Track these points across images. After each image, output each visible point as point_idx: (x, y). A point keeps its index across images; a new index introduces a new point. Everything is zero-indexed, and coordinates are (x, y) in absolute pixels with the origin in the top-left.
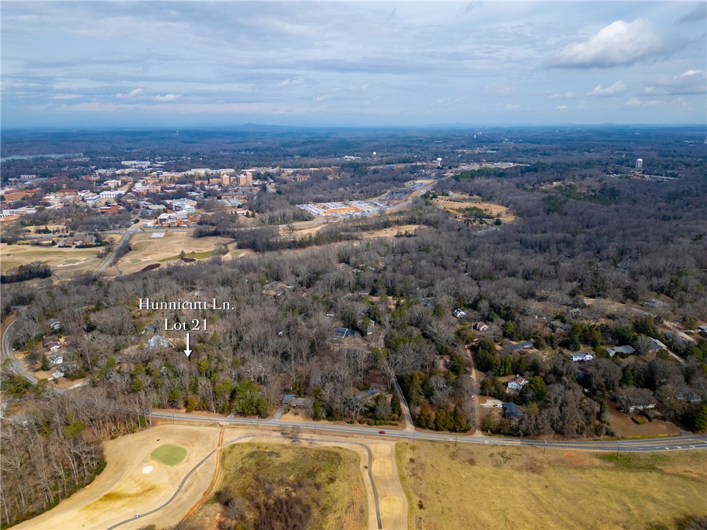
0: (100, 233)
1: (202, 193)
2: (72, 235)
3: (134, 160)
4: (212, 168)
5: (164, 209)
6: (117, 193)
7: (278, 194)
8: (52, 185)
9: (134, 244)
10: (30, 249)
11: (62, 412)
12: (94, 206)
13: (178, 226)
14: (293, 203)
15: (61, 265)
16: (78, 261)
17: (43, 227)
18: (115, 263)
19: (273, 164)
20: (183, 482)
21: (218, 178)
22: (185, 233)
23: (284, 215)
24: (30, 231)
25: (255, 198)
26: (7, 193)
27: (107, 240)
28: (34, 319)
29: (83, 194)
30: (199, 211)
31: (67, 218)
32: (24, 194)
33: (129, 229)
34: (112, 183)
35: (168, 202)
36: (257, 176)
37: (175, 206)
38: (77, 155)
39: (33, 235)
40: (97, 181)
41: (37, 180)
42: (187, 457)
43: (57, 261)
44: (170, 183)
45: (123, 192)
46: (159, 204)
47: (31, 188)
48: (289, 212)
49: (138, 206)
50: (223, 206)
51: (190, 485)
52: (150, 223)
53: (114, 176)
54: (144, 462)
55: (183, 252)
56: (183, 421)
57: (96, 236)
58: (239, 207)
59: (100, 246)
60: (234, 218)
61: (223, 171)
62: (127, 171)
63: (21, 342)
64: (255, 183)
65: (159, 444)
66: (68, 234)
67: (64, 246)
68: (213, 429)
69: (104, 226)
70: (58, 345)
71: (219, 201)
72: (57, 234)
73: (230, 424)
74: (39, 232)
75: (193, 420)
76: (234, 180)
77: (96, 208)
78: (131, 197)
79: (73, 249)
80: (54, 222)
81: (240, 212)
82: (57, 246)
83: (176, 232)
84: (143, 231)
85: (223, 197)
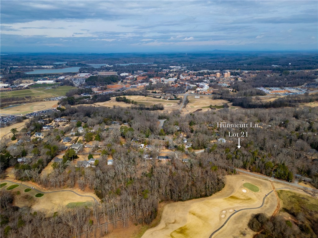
0: (176, 94)
1: (209, 80)
2: (165, 95)
3: (174, 65)
5: (196, 87)
6: (175, 79)
7: (244, 82)
8: (150, 75)
9: (189, 100)
10: (153, 99)
12: (167, 84)
13: (204, 94)
14: (253, 87)
17: (154, 91)
18: (185, 107)
19: (237, 68)
21: (214, 74)
22: (208, 97)
24: (150, 92)
25: (233, 83)
27: (179, 98)
30: (210, 88)
32: (143, 78)
33: (185, 94)
35: (197, 83)
36: (232, 74)
37: (201, 86)
39: (151, 94)
40: (165, 74)
43: (163, 104)
44: (194, 76)
46: (194, 84)
47: (144, 76)
50: (220, 86)
52: (193, 92)
55: (211, 105)
57: (174, 96)
59: (177, 100)
60: (228, 92)
61: (216, 71)
64: (232, 77)
66: (163, 94)
67: (164, 99)
70: (182, 135)
72: (160, 94)
76: (222, 75)
79: (167, 100)
81: (229, 89)
82: (161, 98)
83: (204, 96)
84: (191, 95)
85: (219, 83)
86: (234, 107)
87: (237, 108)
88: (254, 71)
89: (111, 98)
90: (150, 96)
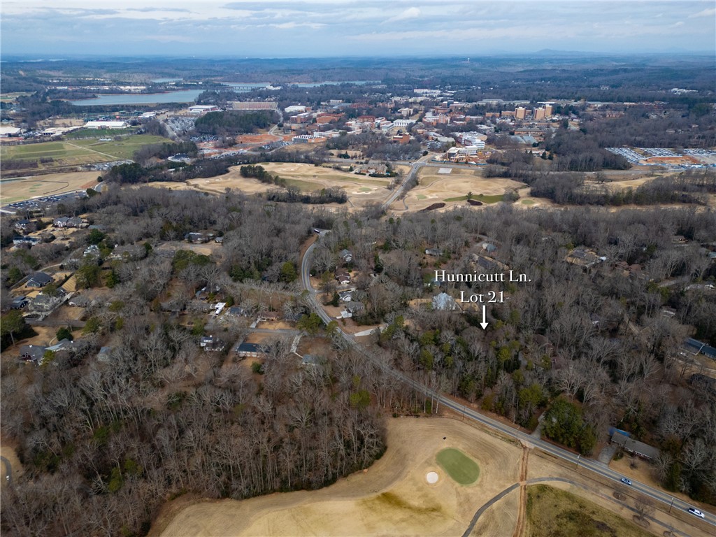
0: (391, 162)
1: (493, 126)
2: (367, 163)
3: (426, 88)
4: (505, 99)
5: (453, 142)
6: (409, 121)
7: (582, 133)
8: (354, 110)
9: (421, 178)
10: (332, 172)
11: (349, 370)
12: (388, 135)
13: (466, 163)
14: (602, 145)
15: (355, 193)
16: (371, 190)
17: (343, 152)
18: (402, 197)
19: (577, 96)
20: (476, 518)
21: (511, 110)
22: (473, 171)
23: (591, 160)
24: (333, 155)
25: (554, 135)
26: (319, 116)
27: (396, 171)
28: (330, 249)
29: (379, 121)
30: (488, 147)
31: (364, 144)
32: (332, 117)
33: (417, 162)
34: (405, 111)
35: (458, 134)
36: (556, 110)
37: (465, 140)
38: (376, 82)
39: (335, 159)
40: (392, 109)
41: (343, 104)
42: (479, 479)
43: (353, 187)
44: (460, 114)
45: (414, 121)
46: (448, 136)
47: (337, 112)
48: (598, 157)
49: (427, 137)
50: (516, 144)
51: (484, 527)
52: (438, 157)
53: (407, 105)
54: (428, 463)
55: (470, 193)
56: (474, 421)
57: (387, 165)
58: (535, 145)
59: (390, 176)
60: (528, 158)
61: (517, 103)
62: (419, 99)
63: (318, 270)
64: (554, 118)
65: (445, 445)
66: (363, 161)
67: (360, 174)
68: (513, 448)
69: (396, 156)
70: (348, 280)
71: (513, 137)
72: (355, 160)
73: (535, 448)
74: (340, 156)
75: (487, 425)
76: (529, 113)
77: (388, 136)
78: (421, 128)
79: (366, 177)
80: (353, 148)
81: (535, 151)
82: (354, 172)
83: (464, 169)
84: (430, 164)
85: (516, 133)
86: (532, 199)
87: (538, 201)
88: (620, 103)
89: (229, 169)
90: (329, 165)
